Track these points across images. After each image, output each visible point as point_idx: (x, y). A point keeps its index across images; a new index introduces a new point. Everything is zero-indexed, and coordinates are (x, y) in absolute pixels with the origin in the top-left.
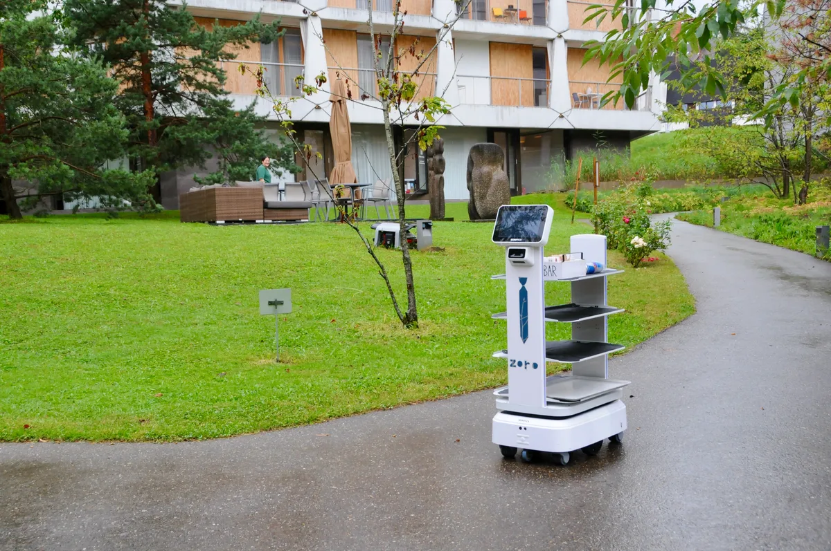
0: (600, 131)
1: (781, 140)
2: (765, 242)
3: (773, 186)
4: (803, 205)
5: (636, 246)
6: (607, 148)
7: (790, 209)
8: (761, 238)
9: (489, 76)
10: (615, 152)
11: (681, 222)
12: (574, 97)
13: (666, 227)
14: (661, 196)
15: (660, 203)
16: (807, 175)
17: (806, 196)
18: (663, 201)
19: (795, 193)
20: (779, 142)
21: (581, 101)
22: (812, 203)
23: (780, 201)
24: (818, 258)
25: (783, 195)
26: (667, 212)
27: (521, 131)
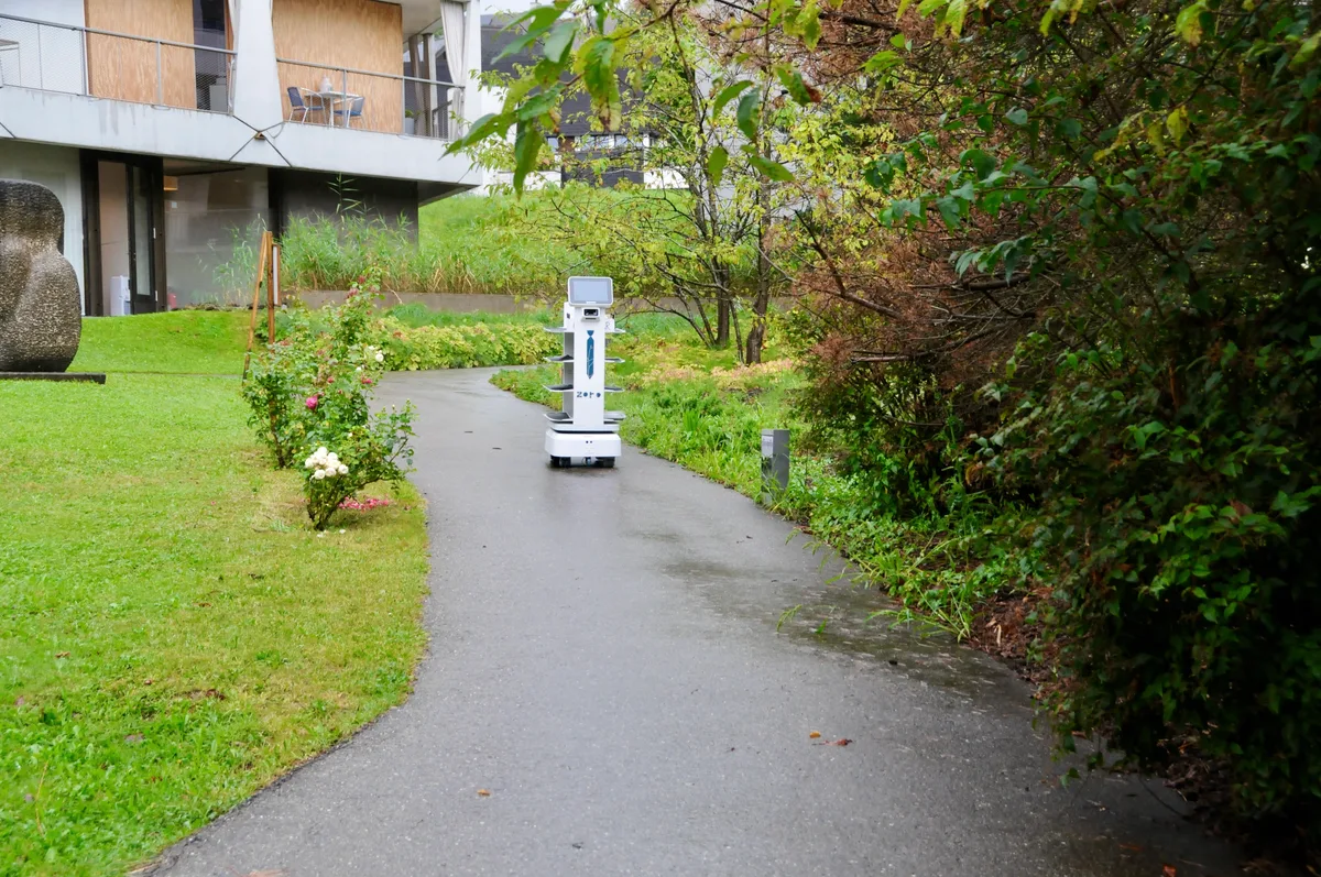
0: (346, 176)
1: (714, 221)
2: (659, 456)
3: (698, 319)
4: (754, 366)
5: (319, 474)
6: (358, 216)
7: (725, 374)
8: (652, 446)
9: (83, 26)
10: (379, 225)
11: (501, 392)
12: (292, 94)
13: (399, 424)
14: (469, 329)
15: (467, 346)
16: (763, 302)
17: (760, 344)
18: (474, 342)
19: (739, 338)
20: (709, 225)
21: (310, 107)
22: (770, 363)
23: (710, 354)
24: (766, 508)
25: (717, 342)
26: (482, 365)
27: (166, 164)
